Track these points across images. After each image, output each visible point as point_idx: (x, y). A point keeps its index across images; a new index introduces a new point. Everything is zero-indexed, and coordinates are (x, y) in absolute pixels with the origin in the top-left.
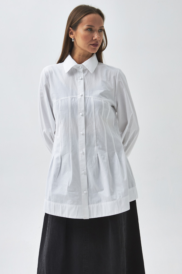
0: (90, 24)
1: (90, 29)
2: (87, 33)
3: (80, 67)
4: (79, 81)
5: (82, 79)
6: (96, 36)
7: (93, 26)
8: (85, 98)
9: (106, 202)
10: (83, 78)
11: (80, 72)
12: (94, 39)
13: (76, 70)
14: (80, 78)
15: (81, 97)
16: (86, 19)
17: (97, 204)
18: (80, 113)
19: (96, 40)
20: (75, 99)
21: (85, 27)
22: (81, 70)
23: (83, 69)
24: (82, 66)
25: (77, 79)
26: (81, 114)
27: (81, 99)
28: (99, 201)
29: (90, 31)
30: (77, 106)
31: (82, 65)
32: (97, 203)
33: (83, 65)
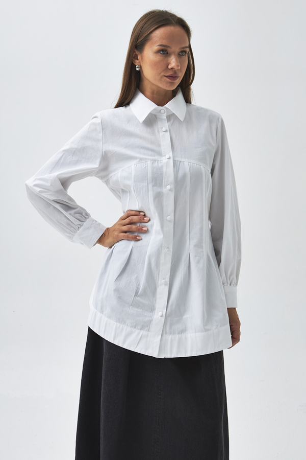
0: (164, 42)
1: (164, 51)
2: (158, 58)
3: (162, 111)
4: (161, 134)
5: (166, 131)
6: (173, 62)
7: (169, 47)
8: (174, 162)
9: (196, 332)
10: (168, 129)
11: (162, 120)
12: (170, 67)
13: (155, 116)
14: (164, 129)
15: (167, 160)
16: (159, 35)
17: (180, 336)
18: (166, 186)
19: (173, 69)
20: (158, 162)
21: (156, 48)
22: (164, 116)
23: (167, 113)
24: (165, 109)
25: (158, 131)
26: (169, 187)
27: (167, 163)
28: (183, 331)
29: (164, 54)
30: (162, 175)
31: (165, 107)
32: (179, 333)
33: (167, 109)
